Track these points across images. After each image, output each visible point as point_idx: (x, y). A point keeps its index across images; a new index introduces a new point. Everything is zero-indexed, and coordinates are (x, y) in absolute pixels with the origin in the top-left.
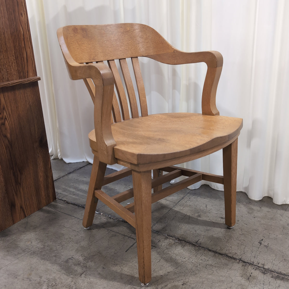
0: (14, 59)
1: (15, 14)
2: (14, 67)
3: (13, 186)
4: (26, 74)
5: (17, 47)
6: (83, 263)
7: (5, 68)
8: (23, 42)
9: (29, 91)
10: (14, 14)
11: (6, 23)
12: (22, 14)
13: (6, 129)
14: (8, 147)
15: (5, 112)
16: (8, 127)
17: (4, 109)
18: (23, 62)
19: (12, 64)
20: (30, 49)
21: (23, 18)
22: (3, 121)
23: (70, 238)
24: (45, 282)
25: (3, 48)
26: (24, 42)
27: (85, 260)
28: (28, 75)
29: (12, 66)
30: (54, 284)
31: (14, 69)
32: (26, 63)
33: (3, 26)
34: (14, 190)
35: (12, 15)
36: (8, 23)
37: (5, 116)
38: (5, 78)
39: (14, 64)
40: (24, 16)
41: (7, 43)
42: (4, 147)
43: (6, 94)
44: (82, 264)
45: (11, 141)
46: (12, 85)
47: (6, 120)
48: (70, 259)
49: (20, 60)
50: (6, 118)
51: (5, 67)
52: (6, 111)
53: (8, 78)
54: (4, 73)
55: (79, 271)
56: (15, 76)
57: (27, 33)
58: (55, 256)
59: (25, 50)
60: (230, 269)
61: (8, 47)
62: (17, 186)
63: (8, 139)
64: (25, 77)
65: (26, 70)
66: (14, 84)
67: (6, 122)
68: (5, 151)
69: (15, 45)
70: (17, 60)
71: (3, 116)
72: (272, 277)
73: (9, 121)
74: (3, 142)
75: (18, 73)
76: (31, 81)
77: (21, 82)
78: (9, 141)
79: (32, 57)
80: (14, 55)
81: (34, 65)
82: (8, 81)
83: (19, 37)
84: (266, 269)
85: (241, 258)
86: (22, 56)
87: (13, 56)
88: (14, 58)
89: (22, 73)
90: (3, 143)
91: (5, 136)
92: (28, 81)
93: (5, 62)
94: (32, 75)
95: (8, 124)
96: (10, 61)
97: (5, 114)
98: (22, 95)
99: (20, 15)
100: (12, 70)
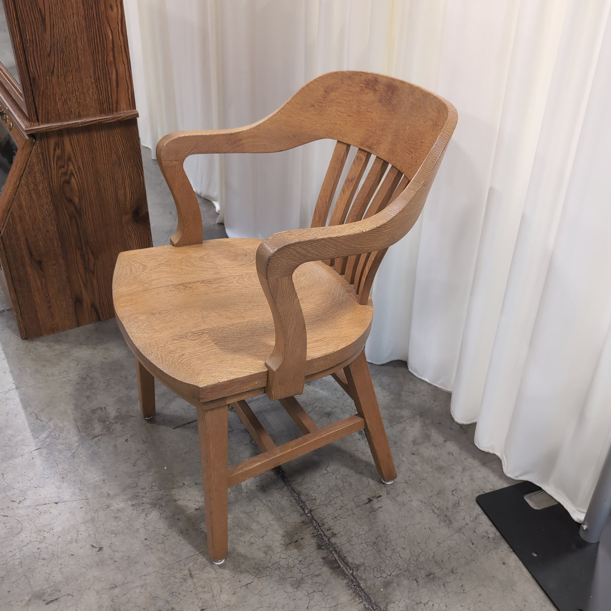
0: (91, 82)
1: (98, 8)
2: (91, 94)
3: (79, 273)
4: (115, 105)
5: (98, 62)
6: (110, 422)
7: (74, 97)
8: (111, 54)
9: (117, 134)
10: (95, 8)
11: (80, 23)
12: (111, 7)
13: (72, 190)
14: (75, 217)
15: (70, 164)
16: (76, 188)
17: (69, 160)
18: (109, 87)
19: (88, 90)
20: (124, 65)
21: (114, 14)
22: (67, 178)
23: (126, 377)
24: (50, 427)
25: (72, 65)
26: (114, 53)
27: (116, 417)
28: (117, 107)
29: (88, 93)
30: (57, 435)
31: (91, 99)
32: (115, 89)
33: (75, 29)
34: (82, 279)
35: (92, 9)
36: (83, 23)
37: (72, 170)
38: (74, 112)
39: (91, 90)
40: (115, 10)
41: (80, 57)
42: (68, 217)
43: (75, 137)
44: (107, 423)
45: (80, 208)
46: (82, 125)
47: (72, 176)
48: (101, 408)
49: (103, 83)
50: (72, 174)
51: (74, 95)
52: (72, 163)
53: (79, 113)
54: (73, 106)
55: (96, 431)
56: (92, 110)
57: (121, 38)
58: (88, 397)
59: (114, 66)
60: (281, 518)
61: (81, 63)
62: (88, 275)
63: (74, 204)
64: (111, 111)
65: (114, 98)
66: (87, 124)
67: (73, 180)
68: (69, 223)
69: (95, 58)
70: (99, 84)
71: (67, 170)
72: (323, 558)
73: (78, 179)
74: (66, 208)
75: (98, 104)
76: (118, 119)
77: (100, 121)
78: (76, 208)
79: (127, 78)
80: (92, 75)
81: (131, 92)
82: (79, 117)
83: (104, 45)
84: (331, 542)
85: (313, 510)
86: (108, 77)
87: (91, 77)
88: (93, 81)
89: (108, 105)
90: (65, 210)
91: (70, 201)
92: (113, 119)
93: (76, 87)
94: (125, 107)
95: (75, 183)
96: (84, 85)
97: (71, 167)
98: (104, 139)
99: (108, 8)
100: (88, 100)
